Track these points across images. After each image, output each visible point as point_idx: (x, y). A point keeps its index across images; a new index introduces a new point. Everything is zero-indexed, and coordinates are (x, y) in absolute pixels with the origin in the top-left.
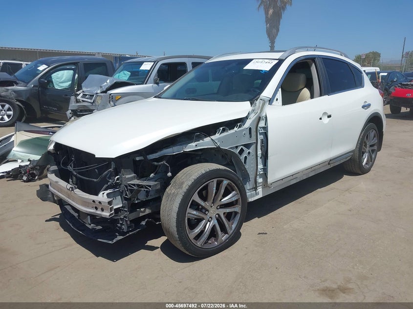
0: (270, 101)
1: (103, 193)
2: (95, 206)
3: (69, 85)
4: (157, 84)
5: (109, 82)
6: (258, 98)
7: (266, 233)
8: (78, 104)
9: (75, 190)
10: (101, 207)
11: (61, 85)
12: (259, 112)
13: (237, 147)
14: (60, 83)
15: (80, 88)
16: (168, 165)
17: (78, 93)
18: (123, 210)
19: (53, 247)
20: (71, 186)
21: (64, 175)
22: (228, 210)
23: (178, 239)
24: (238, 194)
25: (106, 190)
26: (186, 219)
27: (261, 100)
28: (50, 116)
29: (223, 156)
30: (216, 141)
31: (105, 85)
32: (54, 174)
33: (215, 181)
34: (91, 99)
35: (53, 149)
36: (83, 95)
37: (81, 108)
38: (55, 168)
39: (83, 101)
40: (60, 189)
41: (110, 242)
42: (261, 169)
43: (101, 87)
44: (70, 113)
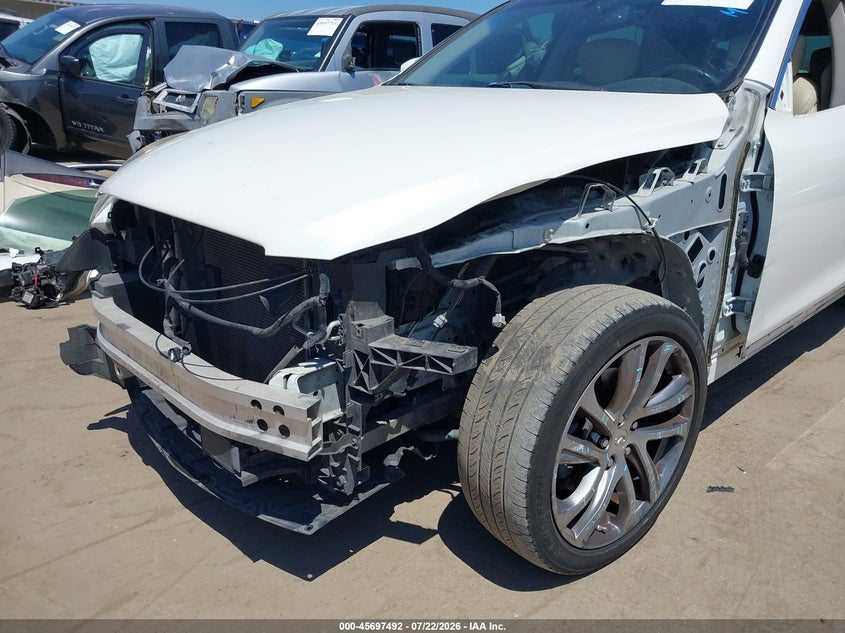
0: (771, 97)
1: (287, 377)
2: (257, 418)
3: (131, 74)
4: (350, 71)
5: (233, 62)
6: (738, 86)
7: (730, 489)
8: (158, 117)
9: (186, 359)
10: (279, 424)
11: (113, 71)
12: (746, 127)
13: (687, 235)
14: (110, 66)
15: (158, 77)
16: (495, 289)
17: (155, 89)
18: (344, 429)
19: (116, 516)
20: (174, 345)
21: (146, 306)
22: (659, 433)
23: (528, 532)
24: (689, 383)
25: (293, 363)
26: (556, 467)
27: (749, 90)
28: (88, 147)
29: (624, 262)
30: (647, 214)
31: (223, 71)
32: (110, 300)
33: (644, 343)
34: (189, 105)
35: (107, 224)
36: (170, 94)
37: (165, 126)
38: (114, 279)
39: (169, 109)
40: (135, 350)
41: (302, 529)
42: (728, 304)
43: (215, 74)
44: (139, 139)
